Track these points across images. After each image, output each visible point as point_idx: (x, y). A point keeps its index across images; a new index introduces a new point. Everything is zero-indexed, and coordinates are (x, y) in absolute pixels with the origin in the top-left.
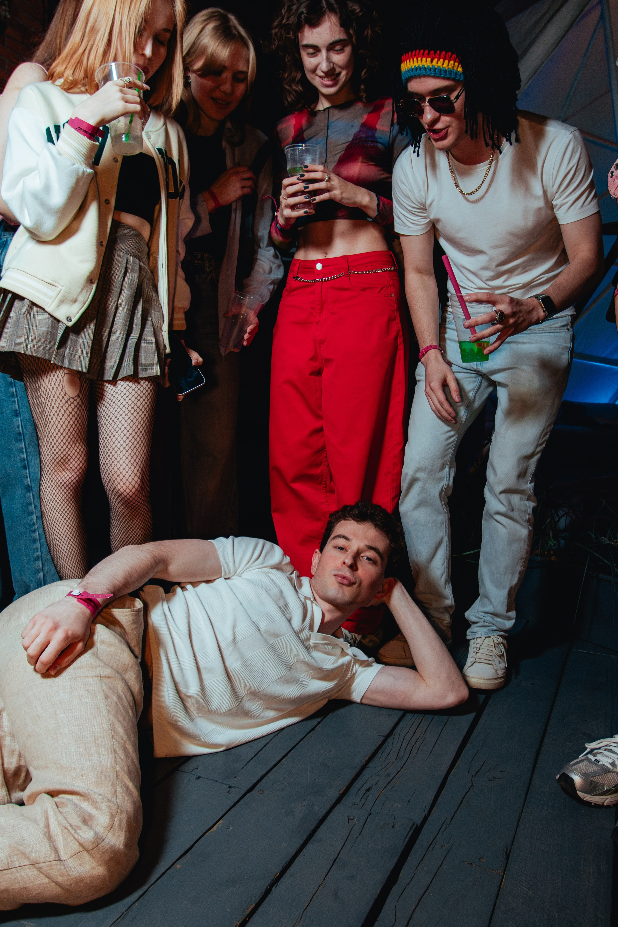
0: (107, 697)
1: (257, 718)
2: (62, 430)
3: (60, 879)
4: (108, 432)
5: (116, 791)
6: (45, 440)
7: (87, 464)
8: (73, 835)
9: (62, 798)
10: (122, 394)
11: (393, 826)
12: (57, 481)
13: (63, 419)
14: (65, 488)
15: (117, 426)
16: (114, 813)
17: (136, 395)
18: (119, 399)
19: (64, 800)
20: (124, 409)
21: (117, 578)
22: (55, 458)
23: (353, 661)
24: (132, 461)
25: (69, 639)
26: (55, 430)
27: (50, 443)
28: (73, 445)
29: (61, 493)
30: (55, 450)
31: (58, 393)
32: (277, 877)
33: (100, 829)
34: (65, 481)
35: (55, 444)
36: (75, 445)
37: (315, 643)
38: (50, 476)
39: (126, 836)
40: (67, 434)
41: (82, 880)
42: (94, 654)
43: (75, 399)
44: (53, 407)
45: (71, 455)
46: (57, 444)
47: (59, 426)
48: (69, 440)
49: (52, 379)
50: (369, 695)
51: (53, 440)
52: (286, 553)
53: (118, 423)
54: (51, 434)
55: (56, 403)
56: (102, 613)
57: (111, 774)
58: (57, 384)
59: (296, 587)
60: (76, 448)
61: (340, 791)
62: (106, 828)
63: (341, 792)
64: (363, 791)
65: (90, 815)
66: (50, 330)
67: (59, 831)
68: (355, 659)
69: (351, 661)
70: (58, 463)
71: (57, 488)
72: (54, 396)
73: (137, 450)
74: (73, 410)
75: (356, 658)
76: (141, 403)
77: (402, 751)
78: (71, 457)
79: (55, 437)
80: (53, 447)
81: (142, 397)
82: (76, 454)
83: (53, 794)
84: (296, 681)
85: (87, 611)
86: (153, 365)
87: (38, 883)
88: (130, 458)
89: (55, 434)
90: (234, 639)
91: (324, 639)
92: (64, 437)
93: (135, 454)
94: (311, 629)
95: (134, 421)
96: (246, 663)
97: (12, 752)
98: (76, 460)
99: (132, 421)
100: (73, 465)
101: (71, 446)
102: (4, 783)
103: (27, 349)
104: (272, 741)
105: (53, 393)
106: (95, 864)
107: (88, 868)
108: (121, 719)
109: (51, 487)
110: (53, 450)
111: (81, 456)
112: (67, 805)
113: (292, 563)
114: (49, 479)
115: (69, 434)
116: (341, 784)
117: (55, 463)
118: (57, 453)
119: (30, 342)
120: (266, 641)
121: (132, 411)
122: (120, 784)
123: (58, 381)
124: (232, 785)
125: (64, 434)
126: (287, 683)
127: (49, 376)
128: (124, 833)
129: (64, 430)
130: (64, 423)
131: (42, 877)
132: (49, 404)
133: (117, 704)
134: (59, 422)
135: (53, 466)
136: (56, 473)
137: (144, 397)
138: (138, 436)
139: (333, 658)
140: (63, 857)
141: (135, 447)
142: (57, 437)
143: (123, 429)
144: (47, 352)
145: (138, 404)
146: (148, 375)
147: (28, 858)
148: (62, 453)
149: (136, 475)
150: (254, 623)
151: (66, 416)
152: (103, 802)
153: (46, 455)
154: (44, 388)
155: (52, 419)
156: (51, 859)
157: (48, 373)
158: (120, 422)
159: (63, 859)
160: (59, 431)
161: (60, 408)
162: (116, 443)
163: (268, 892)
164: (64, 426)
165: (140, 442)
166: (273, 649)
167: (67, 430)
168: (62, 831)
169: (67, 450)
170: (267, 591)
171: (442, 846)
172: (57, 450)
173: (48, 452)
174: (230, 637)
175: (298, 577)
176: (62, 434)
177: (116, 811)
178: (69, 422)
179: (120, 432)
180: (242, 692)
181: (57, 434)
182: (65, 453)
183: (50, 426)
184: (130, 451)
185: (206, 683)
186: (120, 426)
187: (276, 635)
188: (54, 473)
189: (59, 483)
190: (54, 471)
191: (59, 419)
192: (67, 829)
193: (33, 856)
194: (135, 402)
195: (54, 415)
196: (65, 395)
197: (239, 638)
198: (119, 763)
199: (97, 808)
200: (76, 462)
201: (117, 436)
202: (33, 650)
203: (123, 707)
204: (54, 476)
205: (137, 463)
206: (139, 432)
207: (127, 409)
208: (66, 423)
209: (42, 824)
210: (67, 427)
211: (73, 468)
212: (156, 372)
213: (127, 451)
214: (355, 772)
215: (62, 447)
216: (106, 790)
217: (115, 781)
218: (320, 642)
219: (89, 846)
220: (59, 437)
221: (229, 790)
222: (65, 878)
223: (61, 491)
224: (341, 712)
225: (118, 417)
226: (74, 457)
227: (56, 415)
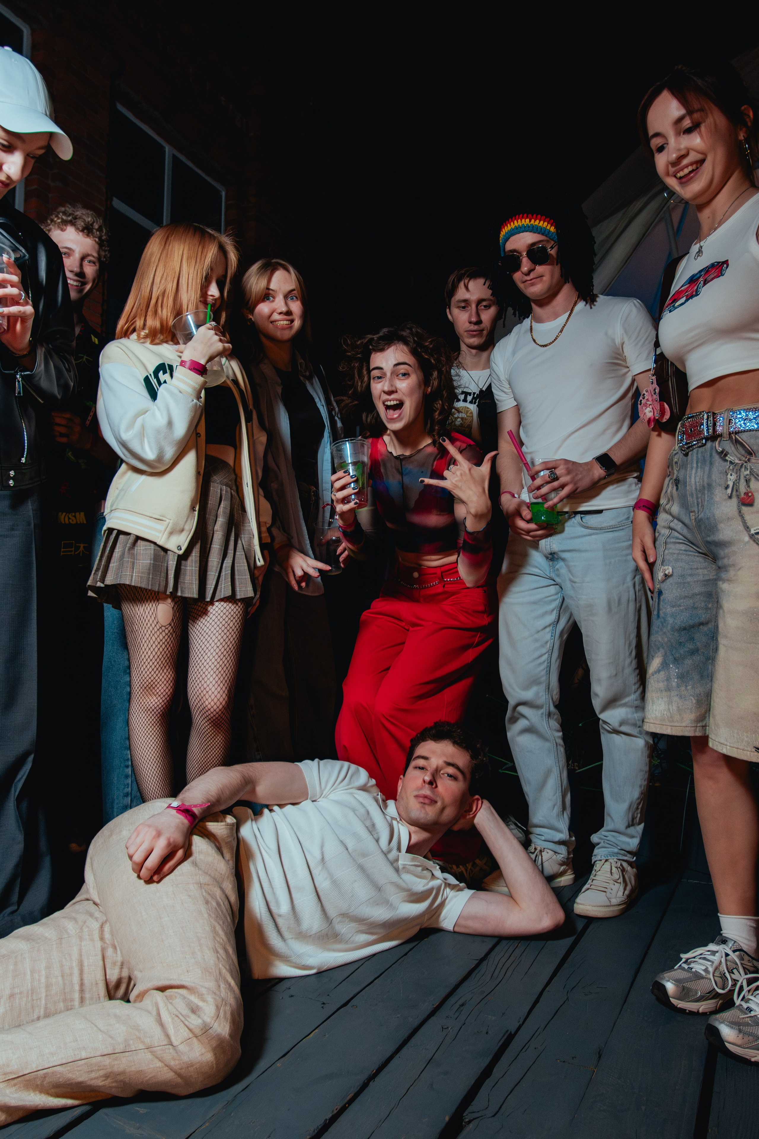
0: (207, 902)
1: (347, 942)
2: (151, 657)
3: (172, 1063)
4: (198, 653)
5: (219, 986)
6: (136, 665)
7: (173, 690)
8: (183, 1021)
9: (169, 992)
10: (217, 614)
11: (487, 1033)
12: (144, 705)
13: (154, 646)
14: (151, 712)
15: (210, 645)
16: (219, 1005)
17: (229, 616)
18: (213, 619)
19: (172, 994)
20: (218, 629)
21: (210, 793)
22: (143, 683)
23: (443, 885)
24: (222, 679)
25: (171, 846)
26: (145, 656)
27: (139, 669)
28: (161, 671)
29: (147, 717)
30: (144, 675)
31: (151, 621)
32: (374, 1074)
33: (208, 1020)
34: (151, 705)
35: (144, 669)
36: (163, 671)
37: (404, 865)
38: (138, 701)
39: (230, 1026)
40: (156, 660)
41: (192, 1065)
42: (193, 863)
43: (167, 627)
44: (145, 635)
45: (159, 680)
46: (146, 670)
47: (149, 653)
48: (158, 666)
49: (147, 608)
50: (462, 922)
51: (142, 666)
52: (371, 775)
53: (211, 641)
54: (141, 660)
55: (149, 630)
56: (197, 827)
57: (214, 971)
58: (151, 613)
59: (383, 807)
60: (163, 674)
61: (433, 1005)
62: (213, 1017)
63: (435, 1006)
64: (457, 1006)
65: (198, 1006)
66: (152, 562)
67: (170, 1020)
68: (446, 884)
69: (441, 885)
70: (145, 688)
71: (144, 712)
72: (147, 624)
73: (227, 668)
74: (164, 637)
75: (446, 881)
76: (234, 624)
77: (497, 971)
78: (158, 683)
79: (144, 663)
80: (142, 672)
81: (234, 618)
82: (163, 680)
83: (162, 989)
84: (387, 902)
85: (186, 822)
86: (246, 587)
87: (152, 1066)
88: (220, 675)
89: (145, 660)
90: (323, 859)
91: (413, 860)
92: (153, 663)
93: (225, 672)
94: (399, 849)
95: (227, 641)
96: (335, 883)
97: (114, 963)
98: (163, 685)
99: (224, 640)
100: (160, 691)
101: (159, 672)
102: (107, 994)
103: (132, 580)
104: (363, 966)
105: (147, 621)
106: (203, 1050)
107: (198, 1054)
108: (221, 923)
109: (138, 711)
110: (142, 675)
111: (167, 682)
112: (176, 997)
113: (378, 785)
114: (136, 703)
115: (158, 660)
116: (434, 1000)
117: (143, 688)
118: (145, 678)
119: (134, 574)
120: (354, 860)
121: (226, 631)
122: (223, 981)
123: (152, 610)
124: (325, 1002)
125: (154, 660)
126: (377, 904)
127: (144, 605)
128: (228, 1023)
129: (154, 657)
130: (154, 649)
131: (156, 1061)
132: (142, 632)
133: (216, 908)
134: (150, 649)
135: (141, 690)
136: (143, 698)
137: (236, 618)
138: (229, 655)
139: (424, 881)
140: (175, 1043)
141: (225, 665)
142: (147, 663)
143: (215, 648)
144: (150, 582)
145: (231, 625)
146: (243, 597)
147: (143, 1042)
148: (150, 678)
149: (224, 692)
150: (342, 842)
151: (156, 643)
152: (208, 994)
153: (136, 680)
154: (139, 616)
155: (143, 645)
156: (164, 1044)
157: (144, 602)
158: (213, 641)
159: (174, 1044)
160: (149, 657)
161: (151, 635)
162: (208, 661)
163: (365, 1086)
164: (154, 653)
165: (230, 661)
166: (361, 868)
167: (156, 657)
168: (173, 1019)
169: (155, 675)
170: (354, 810)
171: (535, 1048)
172: (146, 676)
173: (137, 677)
174: (319, 856)
175: (384, 801)
176: (151, 660)
177: (221, 1003)
178: (159, 649)
179: (212, 650)
180: (332, 913)
181: (147, 660)
182: (152, 678)
183: (141, 652)
184: (220, 669)
185: (296, 902)
186: (213, 644)
187: (365, 855)
188: (141, 698)
189: (146, 708)
190: (141, 695)
191: (150, 646)
192: (177, 1016)
193: (148, 1041)
194: (229, 623)
195: (145, 642)
196: (157, 623)
197: (327, 857)
198: (221, 961)
199: (204, 1001)
200: (162, 688)
201: (209, 654)
202: (138, 857)
203: (222, 912)
204: (141, 701)
205: (226, 681)
206: (230, 651)
207: (220, 628)
208: (156, 650)
209: (154, 1013)
210: (156, 653)
211: (160, 693)
212: (250, 593)
213: (218, 669)
214: (448, 990)
215: (150, 673)
216: (211, 984)
217: (218, 977)
218: (409, 863)
219: (198, 1032)
220: (149, 663)
221: (323, 1005)
222: (177, 1062)
223: (147, 715)
224: (433, 938)
225: (211, 636)
226: (161, 683)
227: (147, 642)
